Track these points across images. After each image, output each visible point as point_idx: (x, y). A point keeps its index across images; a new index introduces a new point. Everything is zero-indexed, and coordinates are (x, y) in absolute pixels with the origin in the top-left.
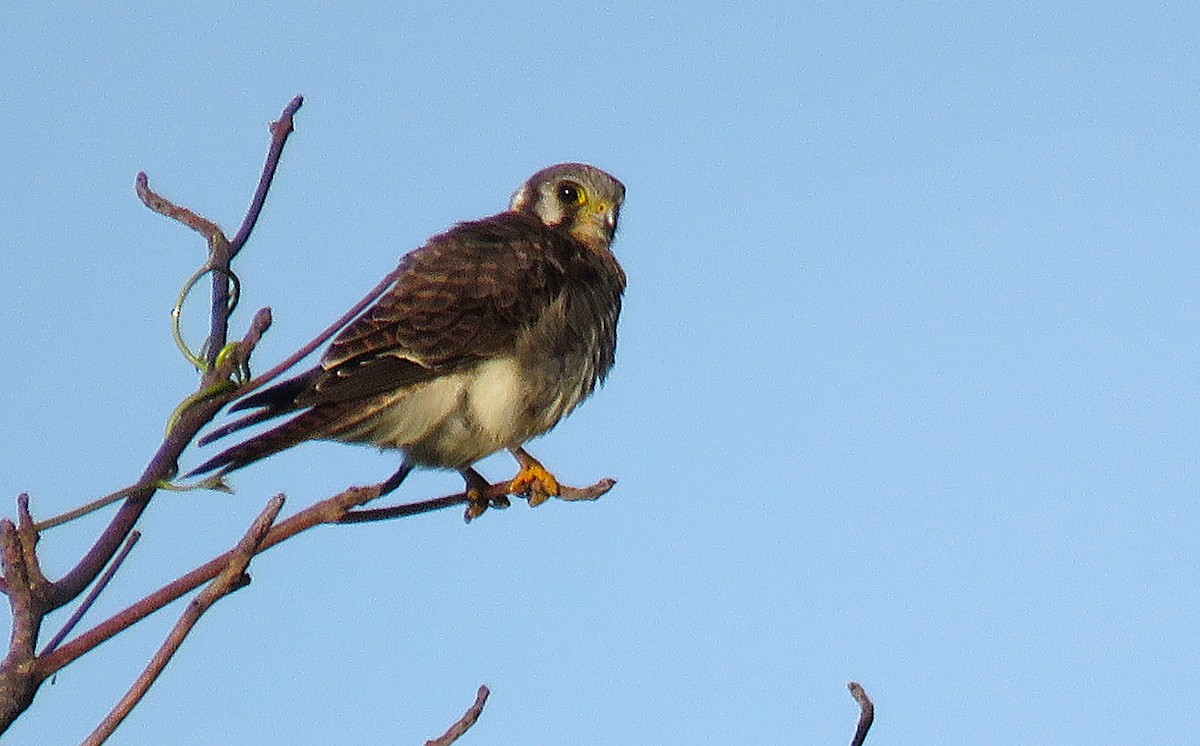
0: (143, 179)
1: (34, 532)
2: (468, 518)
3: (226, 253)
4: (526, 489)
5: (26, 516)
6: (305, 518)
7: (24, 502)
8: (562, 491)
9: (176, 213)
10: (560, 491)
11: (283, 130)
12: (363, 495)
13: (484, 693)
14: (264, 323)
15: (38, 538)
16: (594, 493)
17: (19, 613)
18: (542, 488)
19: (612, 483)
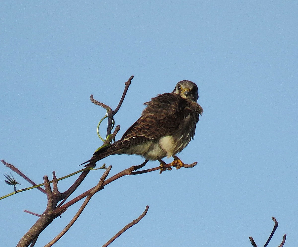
0: (92, 96)
1: (56, 181)
3: (111, 114)
4: (175, 165)
5: (55, 177)
6: (121, 174)
7: (54, 173)
8: (184, 165)
9: (100, 104)
10: (183, 165)
11: (128, 84)
12: (136, 168)
13: (148, 207)
14: (118, 129)
15: (58, 182)
16: (192, 166)
17: (49, 199)
18: (179, 165)
19: (197, 163)
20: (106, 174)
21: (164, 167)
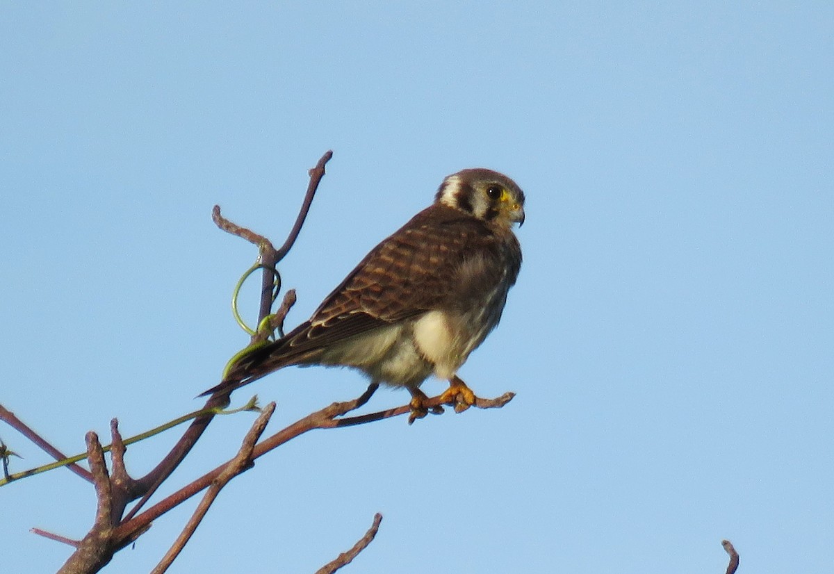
0: (217, 210)
1: (121, 446)
2: (412, 420)
3: (272, 259)
4: (452, 401)
5: (117, 436)
6: (301, 425)
7: (115, 425)
8: (477, 401)
9: (240, 232)
10: (475, 401)
11: (318, 175)
12: (342, 408)
13: (379, 519)
14: (291, 301)
15: (125, 450)
16: (500, 403)
17: (102, 497)
18: (464, 399)
19: (512, 395)
20: (261, 426)
21: (423, 407)
